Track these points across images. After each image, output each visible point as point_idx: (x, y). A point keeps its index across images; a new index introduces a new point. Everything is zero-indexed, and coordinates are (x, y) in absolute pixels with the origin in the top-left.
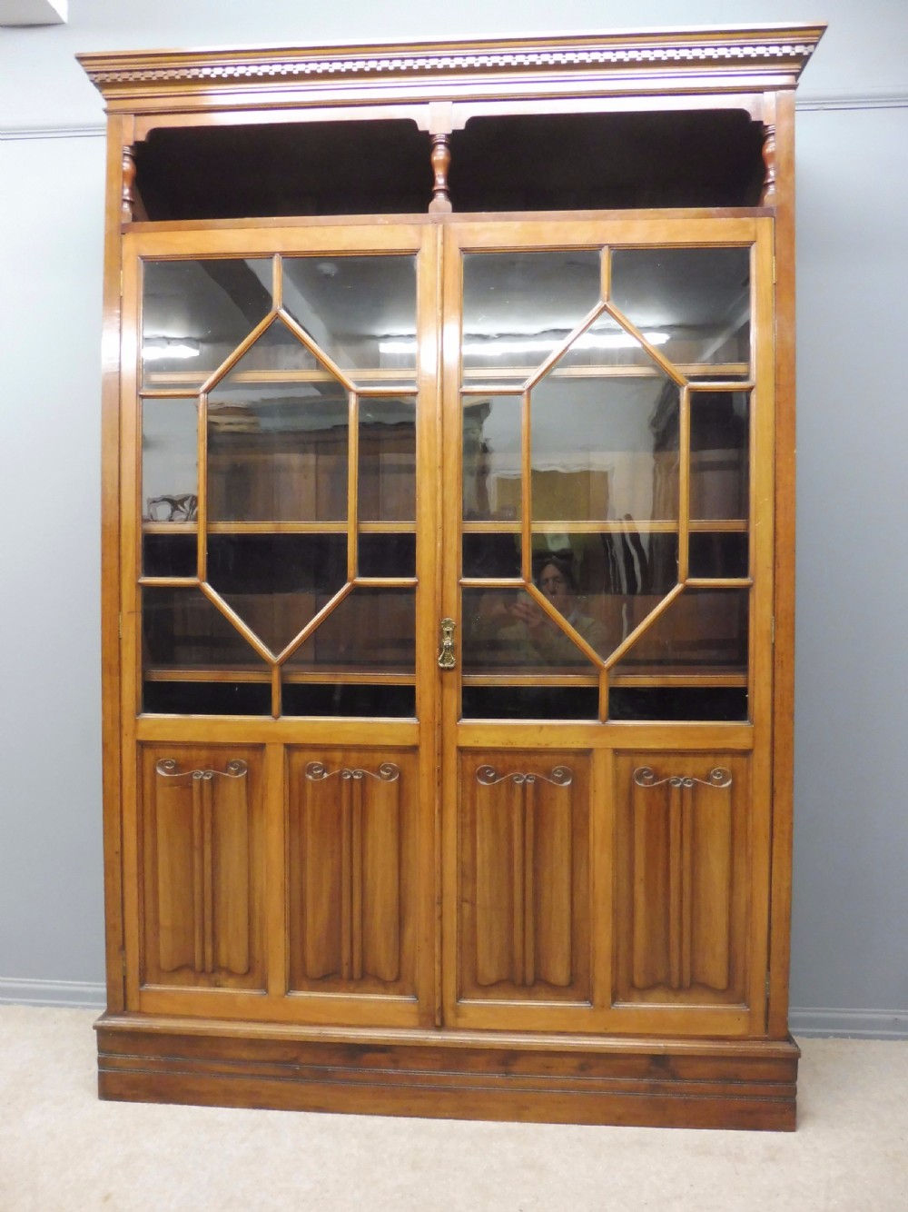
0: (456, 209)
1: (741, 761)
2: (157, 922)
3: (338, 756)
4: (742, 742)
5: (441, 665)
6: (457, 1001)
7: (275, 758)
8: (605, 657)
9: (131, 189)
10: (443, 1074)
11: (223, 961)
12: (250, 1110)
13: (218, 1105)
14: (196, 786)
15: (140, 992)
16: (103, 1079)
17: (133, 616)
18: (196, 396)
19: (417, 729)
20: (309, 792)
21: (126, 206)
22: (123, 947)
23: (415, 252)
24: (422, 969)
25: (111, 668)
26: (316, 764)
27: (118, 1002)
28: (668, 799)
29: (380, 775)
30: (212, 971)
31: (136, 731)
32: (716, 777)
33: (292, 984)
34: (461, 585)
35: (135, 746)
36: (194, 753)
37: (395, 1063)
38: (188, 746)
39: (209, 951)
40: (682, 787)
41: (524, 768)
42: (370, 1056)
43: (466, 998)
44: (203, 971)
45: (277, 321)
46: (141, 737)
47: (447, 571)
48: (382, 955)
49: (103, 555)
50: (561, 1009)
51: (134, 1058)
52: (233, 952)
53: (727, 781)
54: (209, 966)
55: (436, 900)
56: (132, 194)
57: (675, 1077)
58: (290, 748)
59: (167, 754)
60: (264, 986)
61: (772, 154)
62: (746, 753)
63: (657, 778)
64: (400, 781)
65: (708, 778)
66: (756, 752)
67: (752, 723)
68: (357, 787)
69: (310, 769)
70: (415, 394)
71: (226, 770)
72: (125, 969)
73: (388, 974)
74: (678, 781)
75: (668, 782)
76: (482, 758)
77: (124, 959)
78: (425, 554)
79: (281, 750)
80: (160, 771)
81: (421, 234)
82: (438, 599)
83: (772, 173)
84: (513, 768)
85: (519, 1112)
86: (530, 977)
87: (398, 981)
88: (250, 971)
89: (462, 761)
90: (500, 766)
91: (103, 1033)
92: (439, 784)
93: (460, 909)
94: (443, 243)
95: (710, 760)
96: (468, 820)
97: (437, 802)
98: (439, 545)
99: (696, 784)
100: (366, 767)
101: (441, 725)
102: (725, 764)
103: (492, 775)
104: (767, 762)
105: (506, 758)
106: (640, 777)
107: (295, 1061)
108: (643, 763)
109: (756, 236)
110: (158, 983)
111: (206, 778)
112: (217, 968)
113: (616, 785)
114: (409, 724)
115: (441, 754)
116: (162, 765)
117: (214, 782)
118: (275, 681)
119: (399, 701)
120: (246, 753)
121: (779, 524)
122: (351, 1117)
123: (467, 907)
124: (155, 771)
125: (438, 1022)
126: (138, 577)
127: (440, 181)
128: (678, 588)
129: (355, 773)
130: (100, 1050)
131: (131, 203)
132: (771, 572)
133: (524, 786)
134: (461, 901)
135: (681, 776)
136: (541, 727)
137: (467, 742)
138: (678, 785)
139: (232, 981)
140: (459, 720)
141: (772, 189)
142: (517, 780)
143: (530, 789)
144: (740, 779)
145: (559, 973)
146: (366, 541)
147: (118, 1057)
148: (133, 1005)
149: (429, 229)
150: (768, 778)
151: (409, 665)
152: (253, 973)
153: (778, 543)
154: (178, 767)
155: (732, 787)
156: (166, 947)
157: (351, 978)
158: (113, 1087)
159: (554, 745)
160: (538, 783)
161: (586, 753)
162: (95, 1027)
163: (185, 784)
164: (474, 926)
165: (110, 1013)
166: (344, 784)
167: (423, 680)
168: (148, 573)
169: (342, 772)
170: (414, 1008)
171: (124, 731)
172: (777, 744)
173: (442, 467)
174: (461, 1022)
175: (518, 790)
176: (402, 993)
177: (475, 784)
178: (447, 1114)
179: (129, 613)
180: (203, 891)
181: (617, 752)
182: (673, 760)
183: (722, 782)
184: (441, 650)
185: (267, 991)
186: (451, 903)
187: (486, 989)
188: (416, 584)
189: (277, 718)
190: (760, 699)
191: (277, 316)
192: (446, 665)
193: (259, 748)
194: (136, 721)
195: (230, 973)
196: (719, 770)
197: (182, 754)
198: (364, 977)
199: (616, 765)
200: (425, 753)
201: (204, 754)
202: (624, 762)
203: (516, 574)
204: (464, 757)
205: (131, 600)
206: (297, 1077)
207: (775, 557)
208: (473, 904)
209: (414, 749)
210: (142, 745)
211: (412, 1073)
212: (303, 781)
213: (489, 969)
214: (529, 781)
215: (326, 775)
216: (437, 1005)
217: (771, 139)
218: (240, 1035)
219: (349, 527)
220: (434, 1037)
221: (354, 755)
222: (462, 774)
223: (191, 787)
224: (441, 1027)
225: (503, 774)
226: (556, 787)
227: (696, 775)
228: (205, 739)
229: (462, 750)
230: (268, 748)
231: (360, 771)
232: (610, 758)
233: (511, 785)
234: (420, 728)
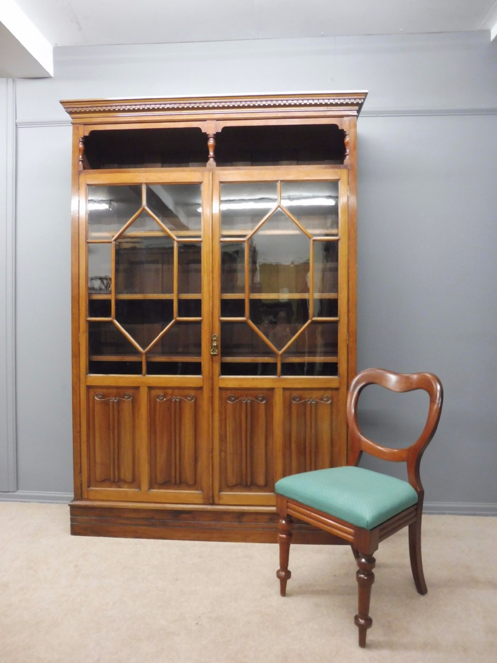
0: (218, 165)
1: (335, 392)
2: (95, 461)
3: (170, 391)
4: (335, 385)
5: (212, 353)
6: (219, 493)
7: (143, 394)
8: (280, 350)
9: (83, 156)
10: (213, 523)
11: (122, 477)
13: (120, 537)
14: (111, 404)
15: (88, 490)
16: (72, 527)
17: (85, 333)
18: (111, 242)
19: (202, 380)
20: (158, 406)
21: (81, 163)
22: (81, 472)
23: (201, 183)
24: (205, 480)
25: (76, 355)
26: (161, 395)
27: (79, 495)
28: (305, 408)
29: (187, 398)
30: (117, 482)
31: (86, 382)
32: (325, 399)
33: (151, 486)
34: (220, 320)
35: (85, 388)
36: (110, 391)
37: (194, 518)
38: (107, 387)
39: (116, 472)
40: (311, 403)
41: (247, 396)
42: (183, 516)
43: (222, 491)
44: (114, 481)
45: (144, 211)
46: (88, 384)
47: (215, 314)
48: (188, 474)
49: (72, 308)
50: (262, 496)
51: (86, 518)
52: (126, 474)
53: (329, 400)
54: (116, 480)
55: (210, 450)
56: (82, 158)
58: (150, 388)
59: (100, 391)
60: (139, 487)
61: (348, 143)
62: (337, 389)
63: (301, 399)
64: (195, 401)
65: (322, 399)
66: (341, 389)
67: (339, 376)
68: (178, 404)
69: (158, 397)
70: (201, 242)
71: (124, 397)
72: (81, 481)
73: (191, 482)
74: (310, 401)
75: (305, 402)
76: (229, 392)
77: (81, 477)
78: (205, 308)
79: (146, 389)
80: (96, 398)
81: (203, 176)
82: (211, 326)
83: (348, 151)
84: (242, 396)
85: (245, 539)
86: (249, 483)
87: (195, 484)
88: (133, 481)
89: (221, 392)
90: (236, 395)
91: (73, 508)
92: (211, 403)
93: (220, 454)
94: (212, 180)
95: (322, 392)
96: (223, 417)
97: (211, 410)
98: (211, 304)
99: (317, 401)
100: (182, 396)
101: (212, 378)
102: (328, 394)
103: (233, 399)
105: (239, 391)
106: (294, 399)
107: (152, 518)
108: (295, 394)
109: (341, 177)
110: (96, 487)
111: (115, 401)
112: (120, 480)
113: (284, 403)
114: (199, 378)
115: (212, 390)
116: (97, 395)
117: (119, 403)
118: (144, 360)
119: (195, 369)
120: (132, 390)
121: (350, 296)
122: (175, 541)
123: (223, 454)
124: (94, 398)
125: (211, 501)
126: (87, 318)
127: (211, 154)
128: (309, 321)
129: (177, 398)
130: (71, 515)
131: (82, 161)
132: (346, 315)
133: (246, 403)
134: (221, 451)
135: (311, 399)
136: (253, 379)
137: (222, 385)
138: (309, 402)
139: (126, 486)
140: (219, 376)
141: (347, 157)
142: (244, 401)
143: (249, 404)
144: (334, 400)
145: (261, 480)
146: (180, 302)
147: (79, 517)
148: (85, 496)
149: (206, 174)
151: (199, 354)
152: (134, 482)
153: (350, 303)
154: (104, 396)
155: (331, 403)
156: (99, 473)
157: (175, 483)
158: (76, 531)
159: (259, 386)
160: (252, 402)
161: (272, 389)
162: (69, 505)
163: (106, 404)
164: (226, 462)
165: (75, 499)
166: (172, 403)
167: (204, 359)
168: (91, 316)
169: (171, 397)
170: (201, 496)
171: (81, 381)
173: (212, 272)
174: (221, 502)
175: (244, 405)
176: (196, 490)
177: (226, 403)
178: (215, 540)
179: (83, 332)
180: (114, 448)
181: (284, 389)
182: (307, 392)
183: (327, 401)
184: (212, 347)
185: (140, 489)
186: (216, 452)
187: (232, 487)
188: (202, 320)
189: (144, 376)
190: (343, 368)
191: (144, 209)
192: (214, 353)
193: (137, 388)
194: (86, 377)
195: (125, 482)
196: (326, 396)
197: (105, 391)
198: (180, 483)
199: (284, 394)
200: (206, 390)
201: (114, 391)
202: (287, 393)
203: (243, 315)
205: (83, 327)
206: (153, 525)
207: (348, 309)
208: (226, 452)
209: (201, 388)
210: (89, 387)
211: (201, 522)
212: (155, 402)
213: (232, 480)
214: (248, 401)
215: (165, 399)
216: (211, 495)
217: (347, 136)
218: (129, 507)
219: (174, 296)
220: (209, 507)
221: (176, 391)
222: (220, 398)
223: (109, 405)
224: (213, 504)
225: (238, 398)
226: (259, 403)
227: (317, 398)
228: (115, 385)
229: (221, 389)
230: (141, 388)
231: (179, 397)
232: (281, 391)
233: (241, 403)
234: (203, 380)
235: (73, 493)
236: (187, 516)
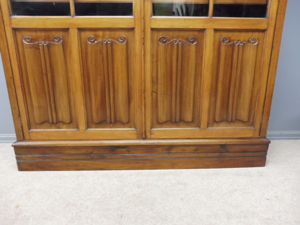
1: (261, 34)
2: (32, 105)
3: (100, 33)
4: (263, 26)
6: (151, 129)
7: (74, 35)
10: (146, 154)
11: (60, 118)
12: (76, 171)
13: (64, 170)
14: (41, 48)
15: (29, 132)
16: (19, 164)
19: (133, 20)
20: (89, 49)
22: (20, 116)
24: (137, 117)
26: (92, 37)
27: (21, 136)
28: (233, 50)
29: (119, 41)
30: (57, 123)
31: (11, 24)
32: (252, 41)
33: (88, 126)
35: (11, 31)
36: (39, 34)
37: (129, 152)
38: (36, 30)
39: (54, 115)
40: (239, 45)
41: (178, 37)
42: (118, 150)
43: (154, 128)
44: (53, 123)
46: (14, 26)
48: (122, 114)
50: (189, 130)
51: (30, 156)
52: (64, 115)
53: (256, 43)
54: (55, 121)
55: (143, 91)
57: (228, 152)
58: (81, 30)
59: (27, 35)
60: (77, 127)
62: (264, 31)
63: (230, 41)
64: (127, 43)
65: (249, 41)
66: (268, 30)
67: (268, 18)
68: (109, 46)
69: (89, 39)
71: (54, 41)
72: (21, 124)
73: (125, 120)
75: (233, 43)
76: (161, 33)
77: (21, 120)
79: (76, 30)
80: (24, 41)
84: (173, 38)
85: (173, 166)
86: (178, 120)
87: (128, 123)
88: (71, 122)
89: (152, 34)
90: (168, 37)
91: (16, 148)
92: (143, 44)
93: (152, 95)
95: (250, 34)
96: (155, 60)
97: (143, 52)
99: (244, 44)
100: (113, 38)
101: (144, 19)
102: (256, 35)
103: (165, 40)
104: (272, 35)
105: (171, 33)
106: (223, 41)
107: (91, 153)
108: (225, 36)
110: (36, 128)
111: (45, 44)
112: (58, 122)
113: (214, 44)
114: (131, 18)
115: (144, 31)
116: (25, 39)
117: (48, 46)
120: (61, 33)
122: (113, 171)
123: (154, 94)
124: (22, 42)
125: (144, 137)
129: (108, 41)
130: (16, 154)
133: (178, 45)
134: (153, 91)
135: (239, 41)
136: (185, 19)
137: (155, 26)
138: (237, 44)
139: (65, 126)
140: (151, 16)
142: (175, 42)
143: (180, 46)
144: (260, 42)
145: (188, 117)
147: (23, 156)
148: (27, 137)
150: (271, 41)
152: (72, 122)
154: (32, 40)
155: (258, 45)
156: (37, 115)
157: (111, 123)
158: (21, 168)
160: (182, 45)
161: (203, 30)
162: (12, 146)
163: (37, 47)
164: (157, 101)
165: (18, 140)
166: (104, 45)
169: (103, 40)
170: (135, 132)
171: (5, 23)
172: (277, 27)
174: (152, 136)
175: (175, 47)
176: (130, 127)
177: (158, 45)
178: (148, 168)
180: (49, 92)
181: (216, 30)
182: (236, 34)
183: (254, 43)
185: (79, 129)
186: (148, 93)
187: (161, 124)
189: (73, 17)
190: (273, 8)
193: (66, 30)
194: (10, 19)
195: (64, 123)
196: (253, 38)
197: (34, 34)
198: (116, 122)
199: (214, 36)
200: (138, 31)
201: (43, 34)
202: (218, 34)
204: (153, 33)
206: (93, 159)
208: (157, 93)
209: (133, 29)
210: (15, 30)
211: (135, 155)
212: (86, 44)
213: (163, 117)
214: (180, 43)
215: (96, 42)
216: (144, 131)
218: (69, 145)
220: (143, 142)
221: (107, 33)
222: (152, 40)
223: (39, 49)
224: (145, 138)
225: (169, 41)
226: (190, 45)
227: (244, 41)
228: (43, 27)
229: (153, 29)
230: (70, 30)
231: (110, 40)
232: (212, 32)
233: (172, 44)
234: (135, 21)
235: (15, 134)
236: (122, 150)
